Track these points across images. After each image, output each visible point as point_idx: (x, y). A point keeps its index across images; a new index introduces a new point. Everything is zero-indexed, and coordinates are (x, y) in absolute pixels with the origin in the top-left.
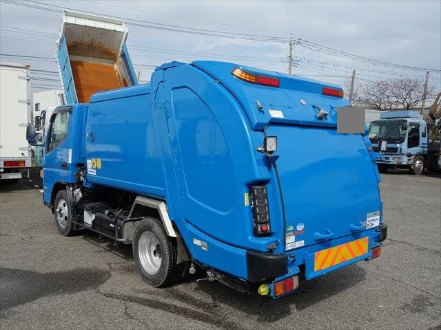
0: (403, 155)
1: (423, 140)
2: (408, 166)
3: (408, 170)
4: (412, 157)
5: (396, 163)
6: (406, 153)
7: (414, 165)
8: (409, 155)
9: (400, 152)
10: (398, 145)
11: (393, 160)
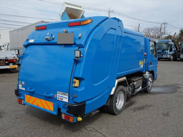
0: (168, 54)
1: (173, 49)
2: (169, 58)
3: (169, 60)
4: (170, 55)
5: (165, 57)
6: (169, 54)
7: (171, 58)
8: (170, 54)
9: (167, 53)
10: (166, 51)
11: (164, 56)
